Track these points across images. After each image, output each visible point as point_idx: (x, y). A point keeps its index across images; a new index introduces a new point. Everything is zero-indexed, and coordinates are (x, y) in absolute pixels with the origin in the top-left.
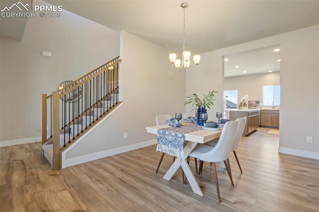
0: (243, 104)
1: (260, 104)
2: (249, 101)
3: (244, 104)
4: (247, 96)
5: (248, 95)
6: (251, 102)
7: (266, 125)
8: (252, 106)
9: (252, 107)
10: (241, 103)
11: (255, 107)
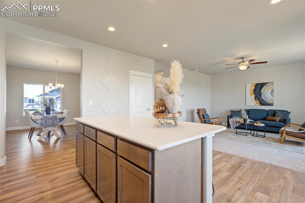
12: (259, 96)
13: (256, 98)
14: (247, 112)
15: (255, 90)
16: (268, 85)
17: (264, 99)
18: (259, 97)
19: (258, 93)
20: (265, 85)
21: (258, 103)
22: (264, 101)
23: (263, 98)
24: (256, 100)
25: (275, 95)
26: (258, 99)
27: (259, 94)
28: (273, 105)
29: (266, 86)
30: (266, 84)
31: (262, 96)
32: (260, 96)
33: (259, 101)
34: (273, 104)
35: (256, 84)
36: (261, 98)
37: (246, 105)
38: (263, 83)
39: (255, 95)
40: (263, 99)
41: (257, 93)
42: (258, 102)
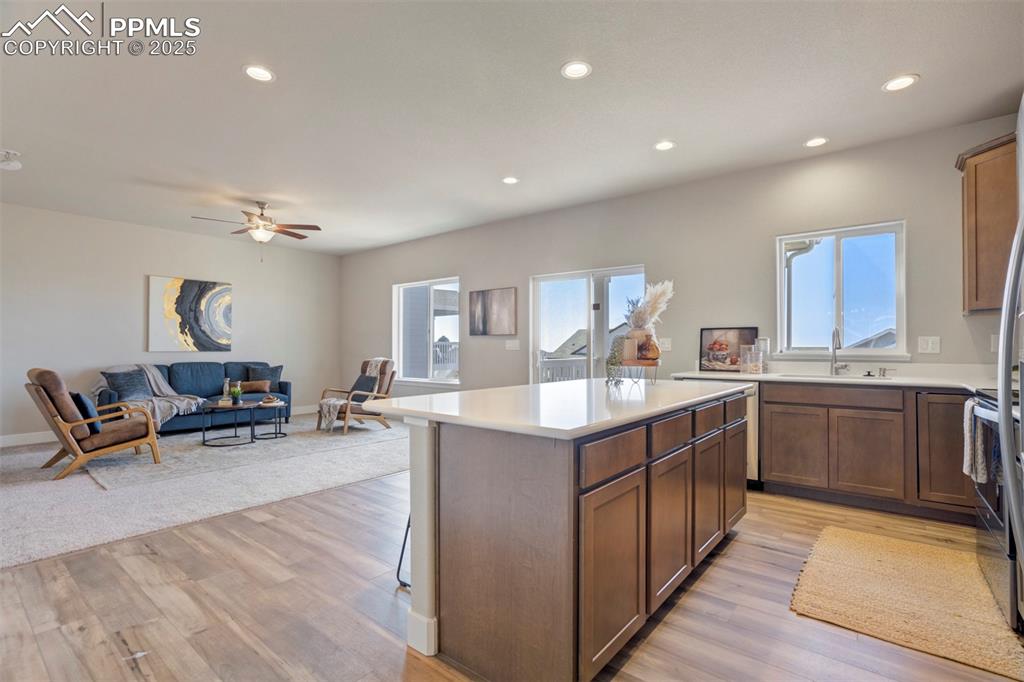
0: (630, 350)
1: (764, 344)
2: (702, 330)
3: (642, 348)
4: (663, 293)
5: (668, 286)
6: (717, 334)
7: (793, 478)
8: (717, 359)
9: (718, 365)
10: (619, 343)
11: (733, 362)
12: (192, 320)
13: (183, 326)
14: (166, 374)
15: (180, 301)
16: (218, 289)
17: (208, 332)
18: (194, 324)
19: (191, 310)
20: (211, 289)
21: (191, 344)
22: (208, 336)
23: (205, 327)
24: (183, 332)
25: (233, 319)
26: (191, 330)
27: (192, 313)
28: (229, 350)
29: (214, 291)
30: (214, 288)
31: (201, 322)
32: (197, 320)
33: (193, 336)
34: (230, 345)
35: (186, 281)
36: (200, 326)
37: (147, 349)
38: (207, 282)
39: (182, 318)
40: (204, 332)
41: (188, 310)
42: (190, 340)
